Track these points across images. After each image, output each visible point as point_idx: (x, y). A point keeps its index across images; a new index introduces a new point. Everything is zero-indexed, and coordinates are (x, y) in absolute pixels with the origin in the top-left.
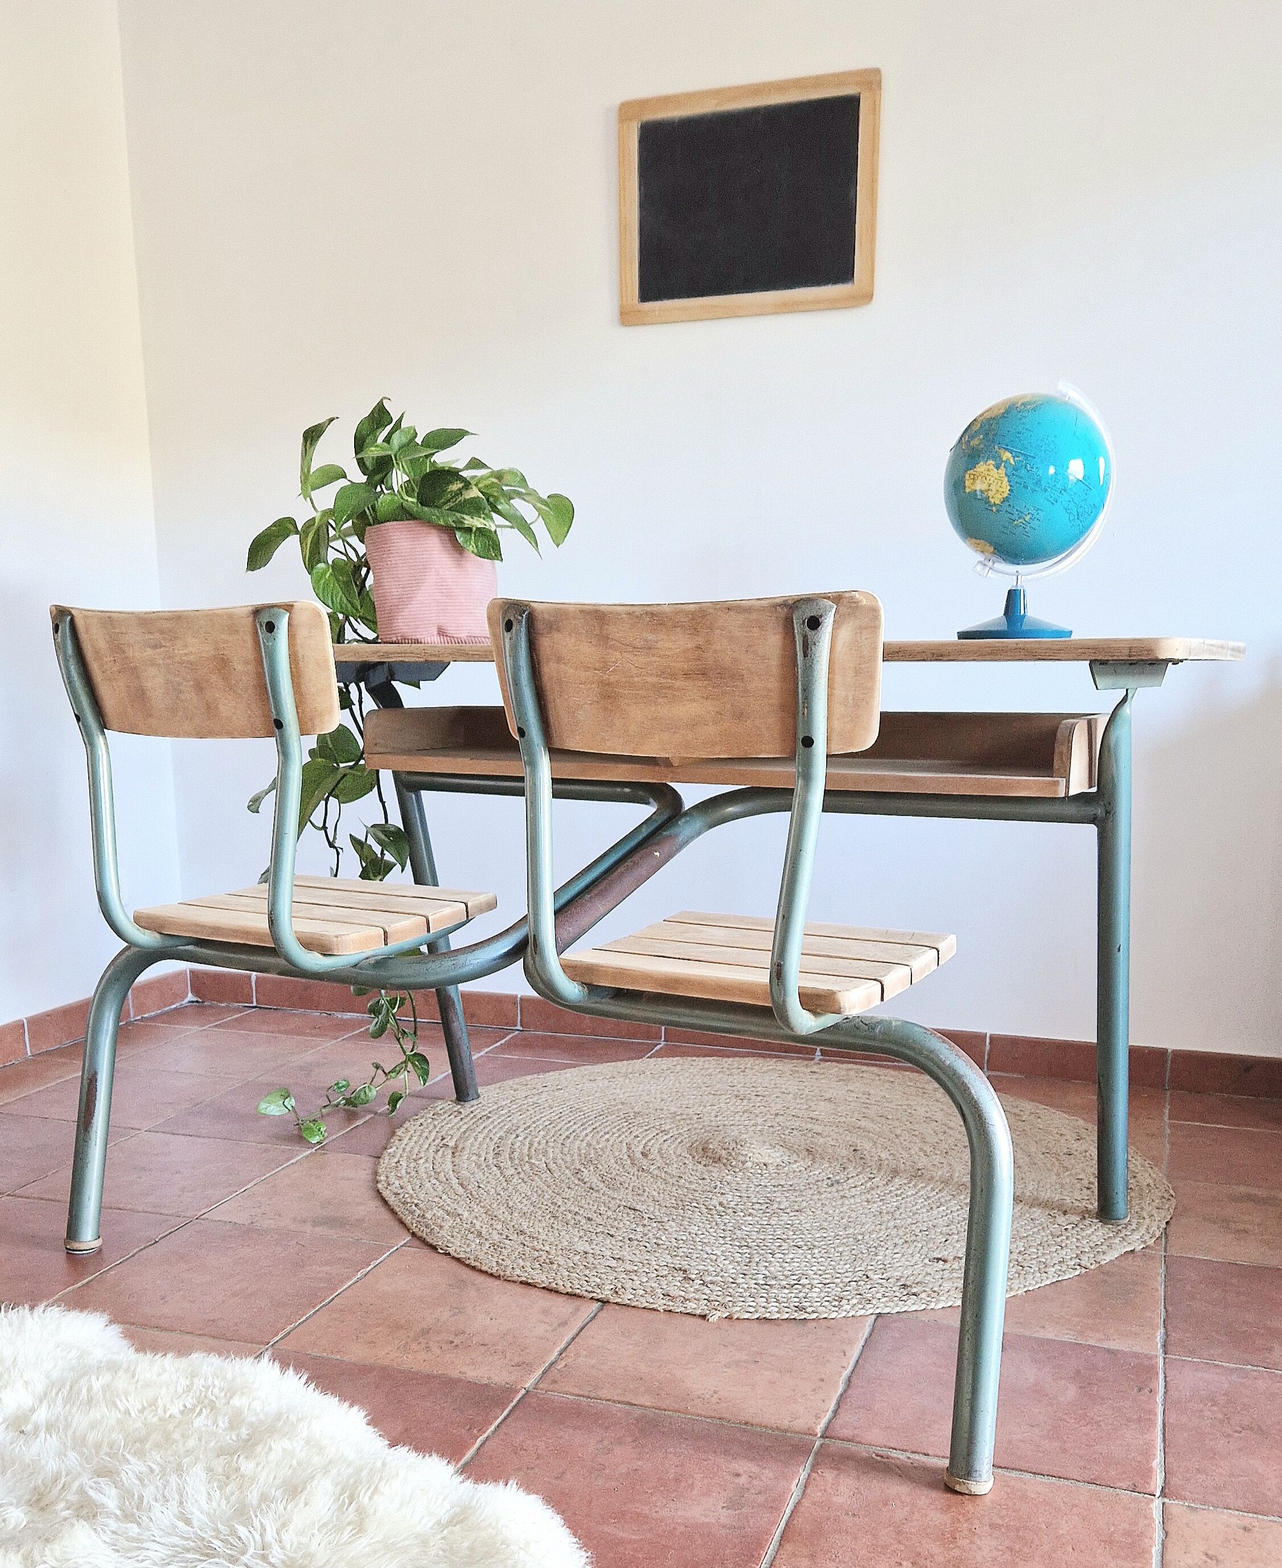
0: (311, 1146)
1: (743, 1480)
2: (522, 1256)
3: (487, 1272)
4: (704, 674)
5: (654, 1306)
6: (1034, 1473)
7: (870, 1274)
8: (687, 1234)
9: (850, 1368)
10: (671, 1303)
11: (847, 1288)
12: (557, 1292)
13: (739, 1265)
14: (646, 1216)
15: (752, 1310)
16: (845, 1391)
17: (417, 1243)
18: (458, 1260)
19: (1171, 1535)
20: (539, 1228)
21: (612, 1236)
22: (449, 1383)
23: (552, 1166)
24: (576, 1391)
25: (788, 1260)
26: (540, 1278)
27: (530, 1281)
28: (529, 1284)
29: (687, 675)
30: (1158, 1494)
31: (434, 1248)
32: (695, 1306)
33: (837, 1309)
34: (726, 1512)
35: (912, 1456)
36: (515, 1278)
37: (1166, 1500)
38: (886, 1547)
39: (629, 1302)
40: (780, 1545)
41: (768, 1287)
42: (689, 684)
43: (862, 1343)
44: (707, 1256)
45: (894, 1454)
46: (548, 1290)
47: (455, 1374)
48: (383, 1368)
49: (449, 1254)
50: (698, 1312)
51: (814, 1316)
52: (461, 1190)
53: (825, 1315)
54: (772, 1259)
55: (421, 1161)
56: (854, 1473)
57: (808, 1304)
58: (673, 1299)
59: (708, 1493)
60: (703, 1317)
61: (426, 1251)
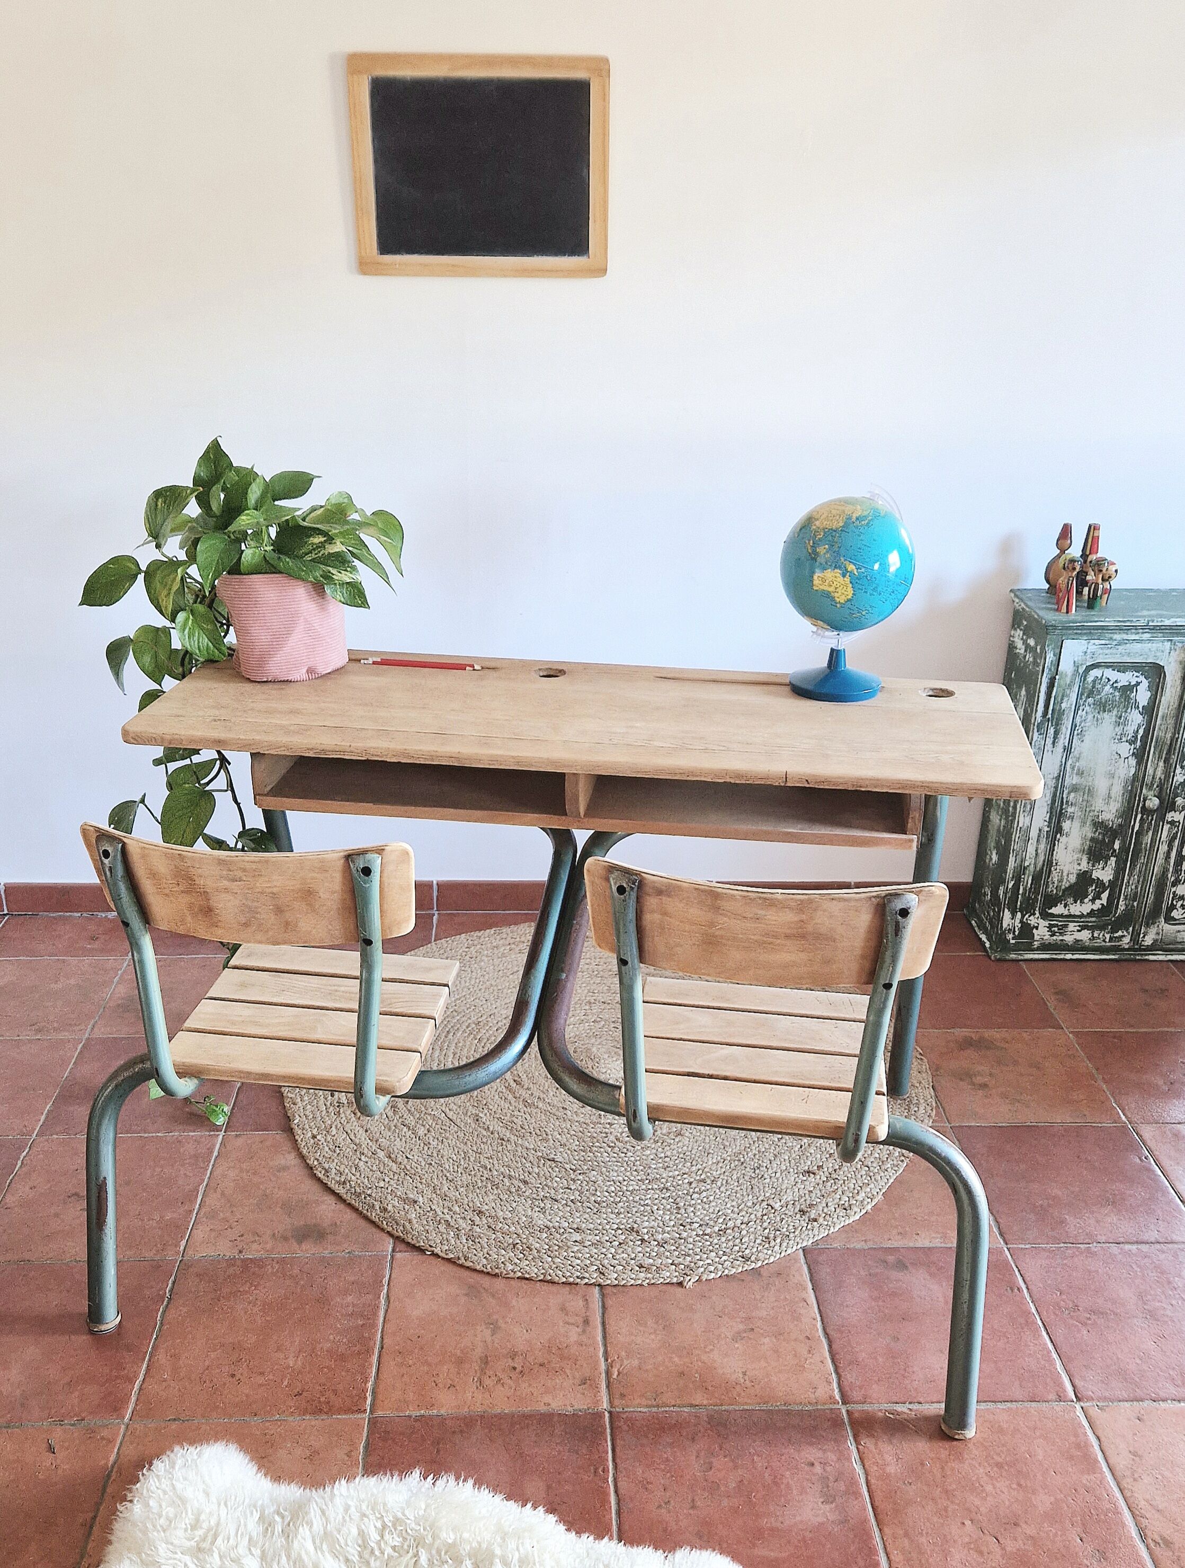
0: (218, 1128)
1: (818, 1469)
2: (500, 1245)
3: (482, 1271)
4: (803, 936)
5: (640, 1282)
6: (995, 1402)
7: (771, 1202)
8: (612, 1183)
9: (819, 1319)
10: (649, 1275)
11: (765, 1225)
12: (552, 1282)
13: (671, 1213)
14: (567, 1166)
15: (712, 1268)
16: (830, 1346)
17: (401, 1246)
18: (449, 1260)
19: (1103, 1439)
20: (489, 1203)
21: (556, 1201)
22: (546, 1420)
23: (450, 1114)
24: (644, 1402)
25: (705, 1200)
26: (533, 1272)
27: (527, 1276)
28: (527, 1279)
29: (787, 937)
30: (1075, 1400)
31: (420, 1250)
32: (668, 1274)
33: (770, 1252)
34: (828, 1507)
35: (911, 1406)
36: (512, 1275)
37: (1082, 1404)
38: (946, 1509)
39: (617, 1282)
40: (880, 1530)
41: (707, 1237)
42: (788, 942)
43: (810, 1286)
44: (642, 1208)
45: (900, 1408)
46: (545, 1281)
47: (543, 1409)
48: (482, 1417)
49: (437, 1256)
50: (675, 1280)
51: (759, 1264)
52: (394, 1167)
53: (766, 1262)
54: (693, 1202)
55: (334, 1131)
56: (885, 1438)
57: (747, 1252)
58: (648, 1270)
59: (803, 1491)
60: (680, 1284)
61: (416, 1257)
